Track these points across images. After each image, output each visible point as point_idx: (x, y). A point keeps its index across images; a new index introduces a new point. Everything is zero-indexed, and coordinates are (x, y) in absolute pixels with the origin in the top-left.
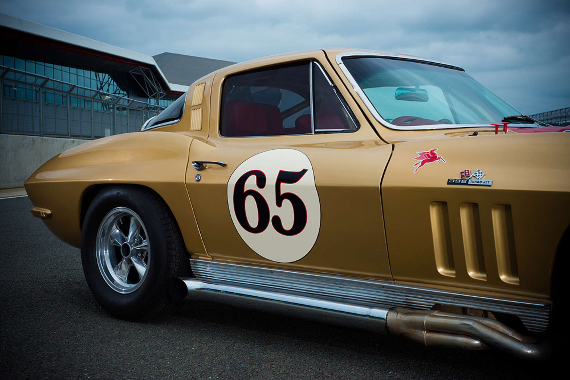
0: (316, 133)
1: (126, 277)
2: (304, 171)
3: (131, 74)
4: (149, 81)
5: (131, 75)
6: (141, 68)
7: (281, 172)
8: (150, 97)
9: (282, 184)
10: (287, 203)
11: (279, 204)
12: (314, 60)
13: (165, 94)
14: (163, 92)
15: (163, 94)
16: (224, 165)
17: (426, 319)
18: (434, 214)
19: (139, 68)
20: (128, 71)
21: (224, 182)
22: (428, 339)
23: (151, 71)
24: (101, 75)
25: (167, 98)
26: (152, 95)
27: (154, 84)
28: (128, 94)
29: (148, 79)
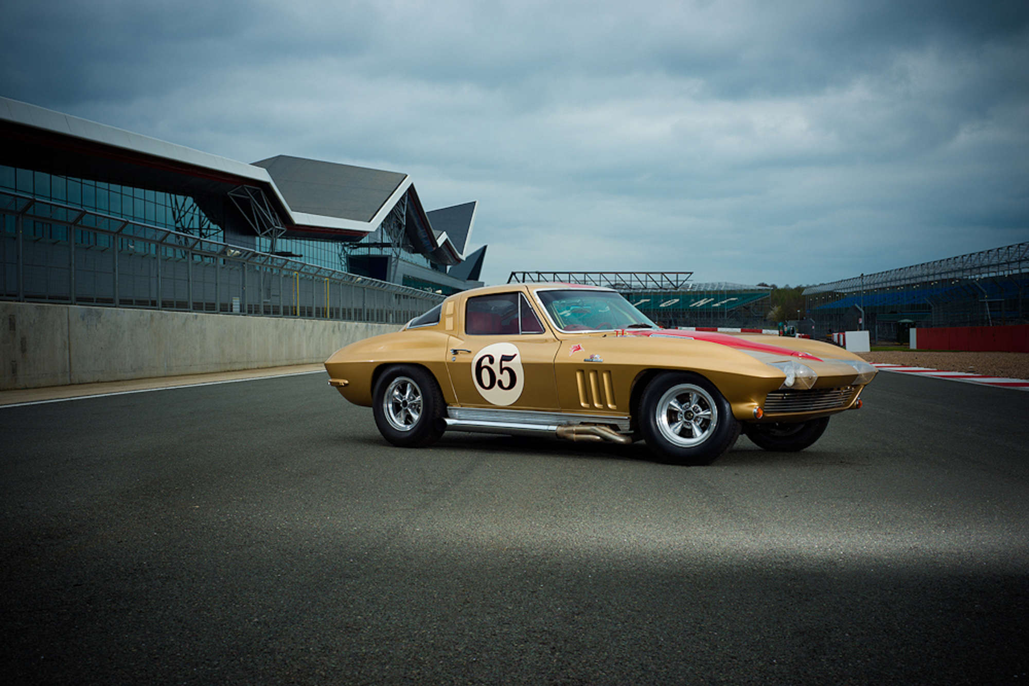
0: (523, 334)
1: (403, 421)
2: (515, 355)
4: (258, 208)
5: (230, 199)
6: (247, 188)
7: (503, 356)
8: (260, 235)
9: (503, 362)
10: (506, 372)
11: (501, 372)
12: (520, 292)
13: (285, 230)
14: (282, 227)
15: (282, 231)
16: (469, 352)
17: (574, 428)
18: (578, 375)
19: (243, 188)
20: (226, 193)
21: (470, 361)
22: (576, 438)
23: (262, 193)
24: (180, 199)
25: (287, 236)
26: (264, 231)
27: (267, 213)
28: (223, 229)
29: (258, 205)
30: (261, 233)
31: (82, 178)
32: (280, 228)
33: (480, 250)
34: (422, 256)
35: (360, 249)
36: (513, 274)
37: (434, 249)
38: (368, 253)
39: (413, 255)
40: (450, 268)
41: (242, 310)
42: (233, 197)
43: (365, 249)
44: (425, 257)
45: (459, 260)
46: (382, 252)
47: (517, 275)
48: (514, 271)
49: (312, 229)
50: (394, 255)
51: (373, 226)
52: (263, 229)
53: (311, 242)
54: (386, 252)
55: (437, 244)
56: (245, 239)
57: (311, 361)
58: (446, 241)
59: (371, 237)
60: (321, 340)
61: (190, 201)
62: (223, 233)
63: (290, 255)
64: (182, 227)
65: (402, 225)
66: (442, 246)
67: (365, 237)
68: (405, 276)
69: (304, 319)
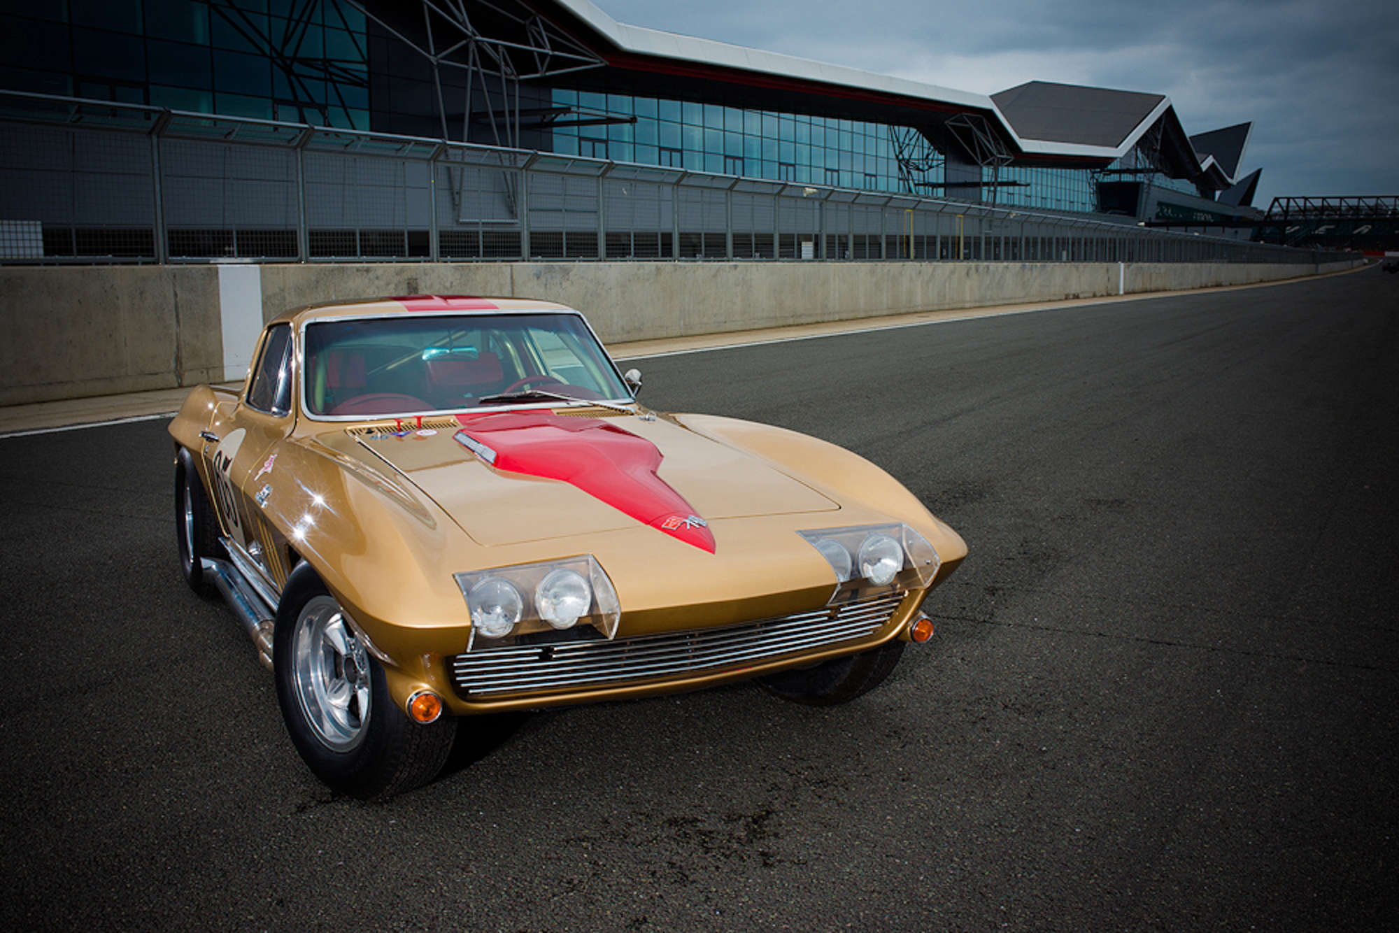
3: (949, 127)
4: (981, 138)
5: (948, 129)
6: (967, 116)
8: (981, 164)
13: (1012, 158)
14: (1007, 154)
15: (1007, 160)
19: (962, 116)
20: (944, 123)
23: (985, 120)
24: (903, 130)
25: (1013, 164)
27: (989, 142)
28: (945, 160)
29: (979, 133)
31: (779, 112)
32: (1005, 156)
33: (1250, 176)
34: (1188, 182)
35: (1112, 175)
36: (1276, 199)
37: (1198, 174)
38: (1118, 180)
39: (1174, 181)
40: (1221, 194)
41: (817, 255)
42: (951, 126)
43: (1115, 175)
44: (1192, 182)
45: (1229, 185)
46: (1136, 179)
47: (1281, 201)
48: (1278, 196)
49: (1047, 156)
50: (1146, 182)
51: (1118, 152)
52: (983, 160)
53: (1055, 170)
54: (1140, 178)
55: (1200, 169)
56: (969, 168)
57: (930, 308)
58: (1213, 165)
59: (1121, 163)
60: (947, 285)
61: (913, 130)
62: (945, 163)
63: (1014, 184)
64: (903, 159)
65: (1155, 150)
66: (1207, 170)
67: (1112, 164)
68: (1160, 204)
69: (920, 262)
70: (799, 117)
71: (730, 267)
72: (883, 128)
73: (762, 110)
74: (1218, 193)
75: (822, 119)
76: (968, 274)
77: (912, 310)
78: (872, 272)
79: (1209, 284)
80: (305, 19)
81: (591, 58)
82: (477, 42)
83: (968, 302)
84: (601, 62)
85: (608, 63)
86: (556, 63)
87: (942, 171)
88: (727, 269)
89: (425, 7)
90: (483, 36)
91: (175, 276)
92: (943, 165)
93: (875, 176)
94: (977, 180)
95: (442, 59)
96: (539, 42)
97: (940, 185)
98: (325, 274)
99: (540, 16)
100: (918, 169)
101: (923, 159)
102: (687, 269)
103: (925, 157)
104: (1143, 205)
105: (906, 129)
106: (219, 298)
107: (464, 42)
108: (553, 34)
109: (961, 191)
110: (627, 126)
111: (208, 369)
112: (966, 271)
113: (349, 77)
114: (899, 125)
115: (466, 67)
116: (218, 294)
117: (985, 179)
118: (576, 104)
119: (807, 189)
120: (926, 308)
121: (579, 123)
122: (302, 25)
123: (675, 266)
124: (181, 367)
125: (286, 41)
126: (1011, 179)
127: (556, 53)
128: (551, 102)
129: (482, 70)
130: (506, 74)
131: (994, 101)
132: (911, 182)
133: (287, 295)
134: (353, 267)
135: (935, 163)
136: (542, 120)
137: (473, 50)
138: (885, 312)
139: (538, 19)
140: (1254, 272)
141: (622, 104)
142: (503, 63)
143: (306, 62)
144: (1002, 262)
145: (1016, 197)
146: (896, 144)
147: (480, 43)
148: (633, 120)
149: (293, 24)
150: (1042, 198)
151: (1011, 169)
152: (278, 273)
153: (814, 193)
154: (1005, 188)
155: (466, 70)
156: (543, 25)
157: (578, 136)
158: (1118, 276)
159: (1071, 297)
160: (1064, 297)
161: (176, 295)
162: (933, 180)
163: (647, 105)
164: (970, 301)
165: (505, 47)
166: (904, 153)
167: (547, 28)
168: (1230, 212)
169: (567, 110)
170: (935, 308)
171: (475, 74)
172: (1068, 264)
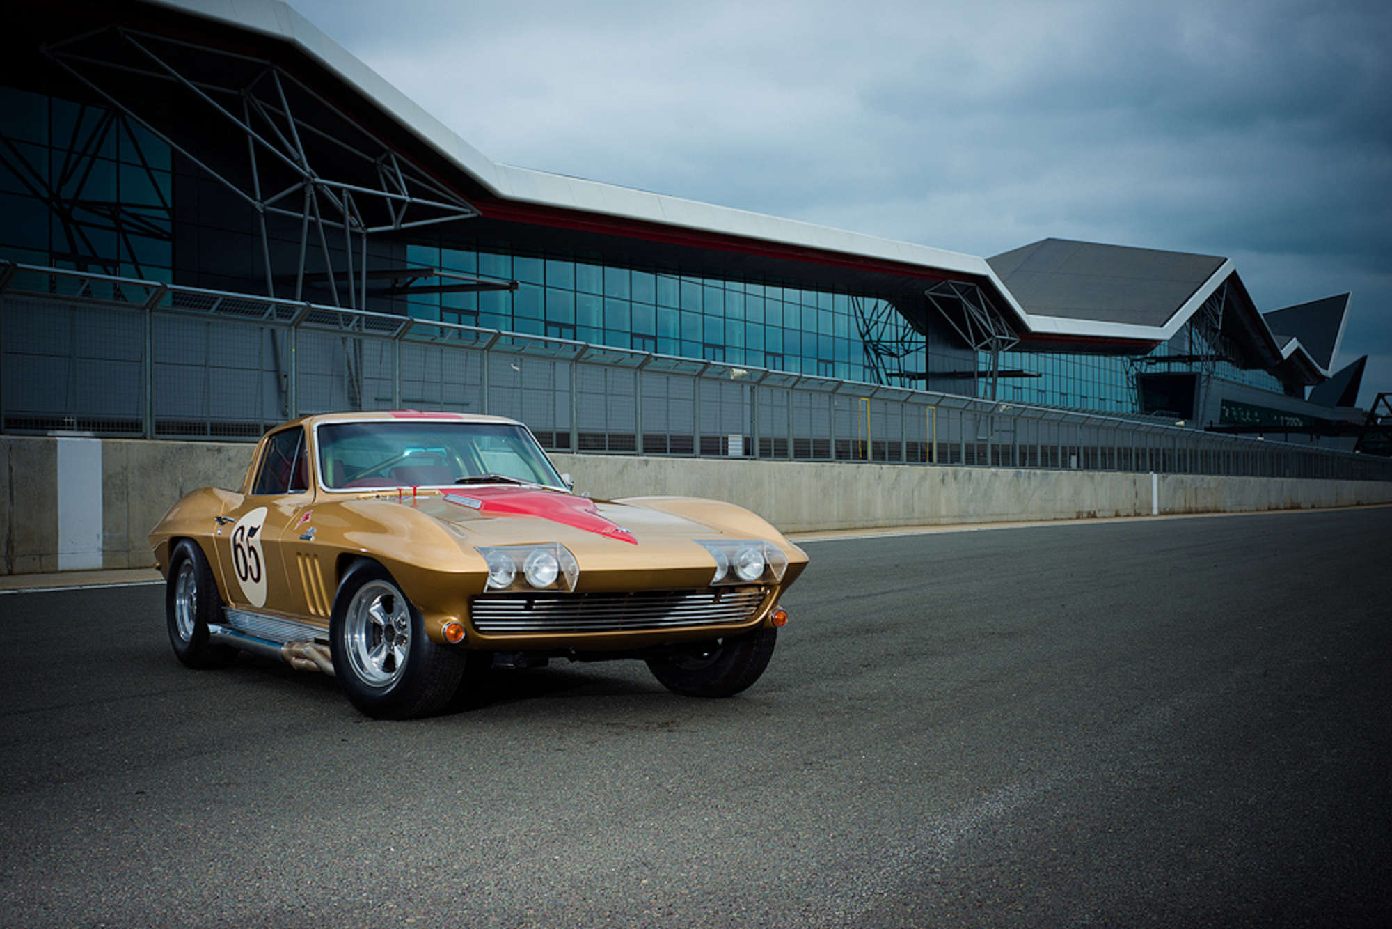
3: (931, 299)
4: (972, 312)
5: (930, 302)
6: (953, 284)
8: (975, 349)
13: (1018, 340)
14: (1010, 336)
15: (1011, 342)
19: (946, 284)
20: (925, 293)
23: (978, 289)
24: (869, 303)
25: (1019, 349)
26: (981, 343)
27: (985, 318)
28: (927, 342)
29: (971, 308)
30: (977, 344)
31: (703, 278)
32: (1007, 338)
33: (1357, 362)
34: (1266, 373)
35: (1158, 364)
36: (1381, 396)
37: (1278, 362)
38: (1166, 370)
39: (1244, 372)
40: (1312, 391)
41: (748, 452)
42: (932, 296)
43: (1162, 364)
44: (1270, 374)
45: (1323, 378)
46: (1191, 369)
47: (1386, 398)
48: (1383, 392)
49: (1065, 338)
50: (1204, 372)
51: (1164, 333)
52: (979, 339)
53: (1077, 357)
54: (1196, 368)
55: (1281, 356)
56: (960, 354)
57: (895, 522)
58: (1298, 351)
59: (1169, 347)
60: (916, 493)
61: (883, 303)
62: (927, 346)
63: (1019, 374)
64: (871, 341)
65: (1216, 330)
66: (1289, 357)
67: (1157, 348)
68: (1224, 402)
69: (880, 464)
70: (729, 284)
71: (639, 461)
72: (842, 299)
73: (680, 275)
74: (1308, 390)
75: (761, 287)
76: (943, 480)
77: (871, 524)
78: (818, 475)
79: (1282, 506)
80: (91, 151)
81: (460, 206)
82: (315, 185)
83: (944, 517)
84: (472, 212)
85: (481, 214)
86: (416, 212)
87: (922, 356)
88: (636, 464)
89: (250, 139)
90: (322, 178)
91: (11, 449)
92: (924, 350)
93: (832, 362)
94: (969, 368)
95: (271, 205)
96: (395, 188)
97: (921, 376)
98: (172, 452)
99: (395, 153)
100: (892, 355)
101: (897, 342)
102: (588, 463)
103: (899, 339)
104: (1201, 405)
105: (874, 301)
106: (56, 475)
107: (299, 185)
108: (410, 175)
109: (949, 383)
110: (504, 294)
111: (41, 555)
112: (941, 477)
113: (144, 226)
114: (864, 295)
115: (302, 216)
116: (56, 471)
117: (982, 368)
118: (438, 265)
119: (735, 370)
120: (888, 522)
121: (442, 289)
122: (86, 160)
123: (572, 458)
124: (12, 552)
125: (65, 178)
126: (1017, 367)
127: (415, 200)
128: (405, 262)
129: (321, 220)
130: (351, 225)
131: (989, 264)
132: (881, 371)
133: (129, 475)
134: (202, 446)
135: (913, 347)
136: (394, 285)
137: (311, 196)
138: (837, 526)
139: (392, 157)
140: (1347, 491)
141: (498, 266)
142: (348, 213)
143: (91, 206)
144: (989, 467)
145: (1025, 392)
146: (861, 321)
147: (319, 187)
148: (513, 286)
149: (74, 157)
150: (1061, 394)
151: (1017, 354)
152: (122, 450)
153: (743, 376)
154: (1009, 380)
155: (301, 220)
156: (398, 164)
157: (440, 306)
158: (1150, 490)
159: (1085, 515)
160: (1075, 516)
161: (11, 469)
162: (910, 368)
163: (530, 268)
164: (948, 516)
165: (351, 191)
166: (871, 333)
167: (404, 168)
168: (1326, 414)
169: (429, 272)
170: (901, 522)
171: (313, 225)
172: (1080, 473)
